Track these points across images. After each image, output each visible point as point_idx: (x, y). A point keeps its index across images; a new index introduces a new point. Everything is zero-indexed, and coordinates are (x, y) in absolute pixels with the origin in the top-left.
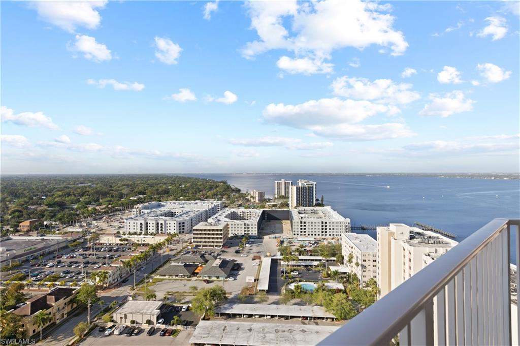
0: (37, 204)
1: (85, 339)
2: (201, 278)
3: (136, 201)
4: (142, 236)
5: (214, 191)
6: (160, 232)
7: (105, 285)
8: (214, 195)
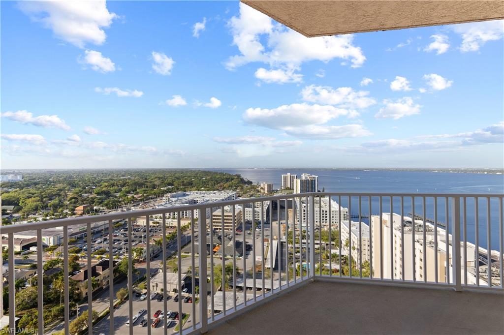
0: (89, 192)
1: (125, 302)
2: (218, 256)
3: (165, 191)
4: (170, 220)
5: (229, 183)
6: (185, 217)
7: (141, 259)
8: (230, 186)
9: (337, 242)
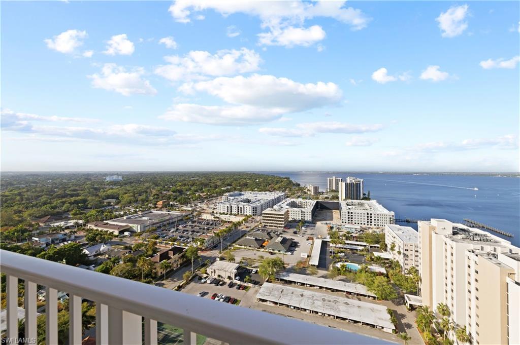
1: (189, 283)
2: (267, 250)
3: (225, 190)
4: (228, 216)
5: (279, 185)
6: (240, 213)
7: (203, 248)
8: (280, 188)
9: (382, 245)
